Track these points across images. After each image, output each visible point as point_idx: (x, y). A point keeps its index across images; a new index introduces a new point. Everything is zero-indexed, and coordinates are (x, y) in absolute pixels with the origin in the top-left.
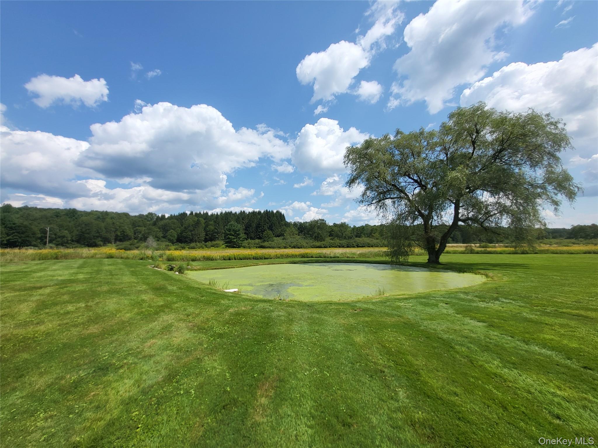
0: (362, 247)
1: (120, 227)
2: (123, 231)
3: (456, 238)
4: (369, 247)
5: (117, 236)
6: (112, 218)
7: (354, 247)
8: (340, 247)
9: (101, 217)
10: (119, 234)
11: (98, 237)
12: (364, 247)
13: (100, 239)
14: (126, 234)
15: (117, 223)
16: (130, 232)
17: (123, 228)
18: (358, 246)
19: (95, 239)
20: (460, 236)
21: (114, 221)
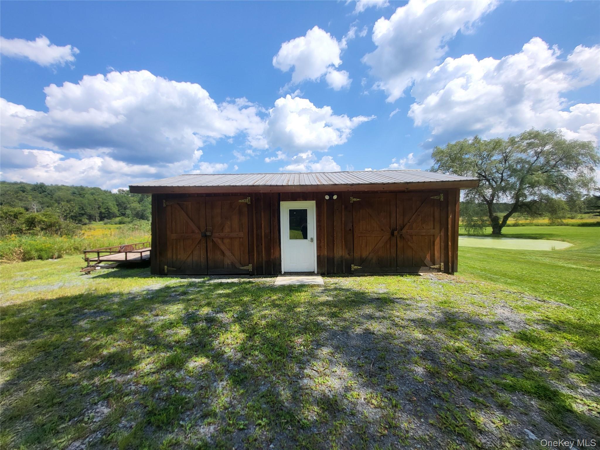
1: (103, 203)
2: (107, 208)
5: (101, 213)
6: (92, 194)
9: (77, 193)
10: (103, 211)
11: (83, 214)
13: (85, 216)
14: (111, 211)
15: (100, 199)
16: (115, 209)
17: (107, 205)
19: (80, 217)
21: (96, 197)
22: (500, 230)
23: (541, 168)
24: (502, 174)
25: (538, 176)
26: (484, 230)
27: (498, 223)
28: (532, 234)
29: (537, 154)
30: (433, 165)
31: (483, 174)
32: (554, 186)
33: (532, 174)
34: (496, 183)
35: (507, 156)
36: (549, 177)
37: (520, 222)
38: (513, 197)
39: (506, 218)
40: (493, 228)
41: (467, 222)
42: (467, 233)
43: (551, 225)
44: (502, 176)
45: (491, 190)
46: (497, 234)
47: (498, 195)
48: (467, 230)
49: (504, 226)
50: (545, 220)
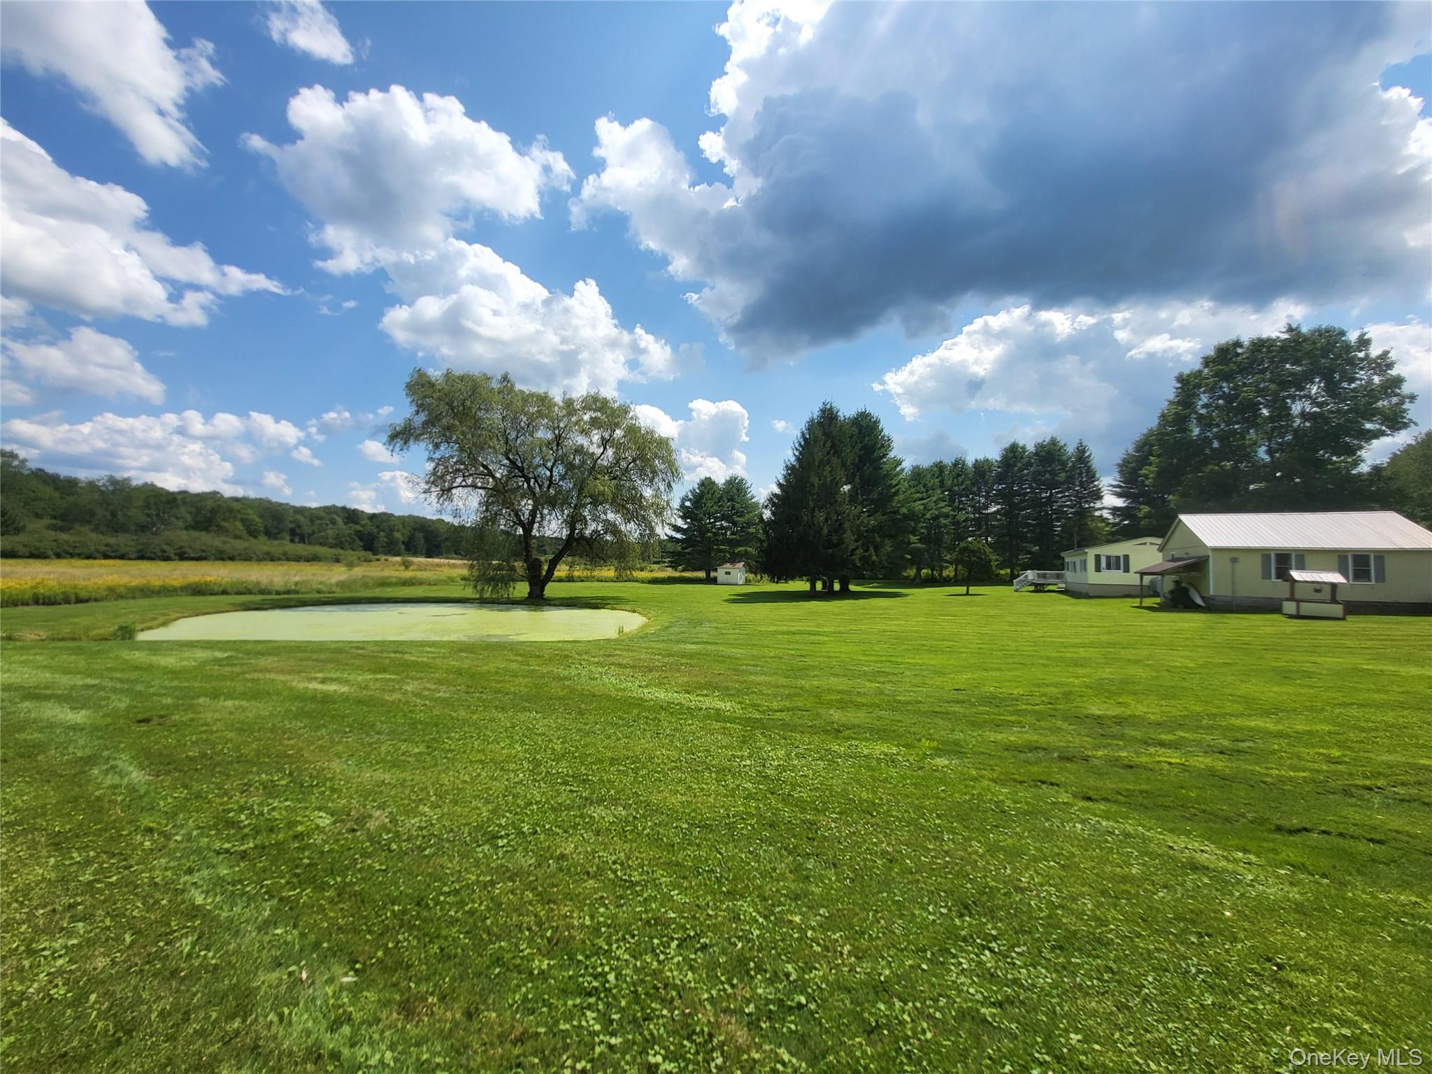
0: (198, 559)
3: (414, 546)
4: (223, 559)
7: (166, 558)
8: (106, 557)
12: (205, 559)
18: (182, 557)
20: (422, 541)
22: (542, 590)
23: (608, 470)
24: (551, 471)
25: (603, 485)
26: (511, 589)
27: (540, 575)
28: (593, 598)
29: (604, 443)
30: (408, 416)
31: (520, 465)
32: (623, 506)
33: (596, 479)
34: (540, 487)
35: (560, 436)
36: (617, 486)
37: (576, 574)
38: (565, 520)
39: (553, 564)
40: (530, 585)
41: (479, 570)
42: (478, 596)
43: (618, 579)
44: (551, 476)
45: (530, 502)
46: (537, 600)
47: (541, 514)
48: (479, 588)
49: (549, 581)
50: (609, 572)
